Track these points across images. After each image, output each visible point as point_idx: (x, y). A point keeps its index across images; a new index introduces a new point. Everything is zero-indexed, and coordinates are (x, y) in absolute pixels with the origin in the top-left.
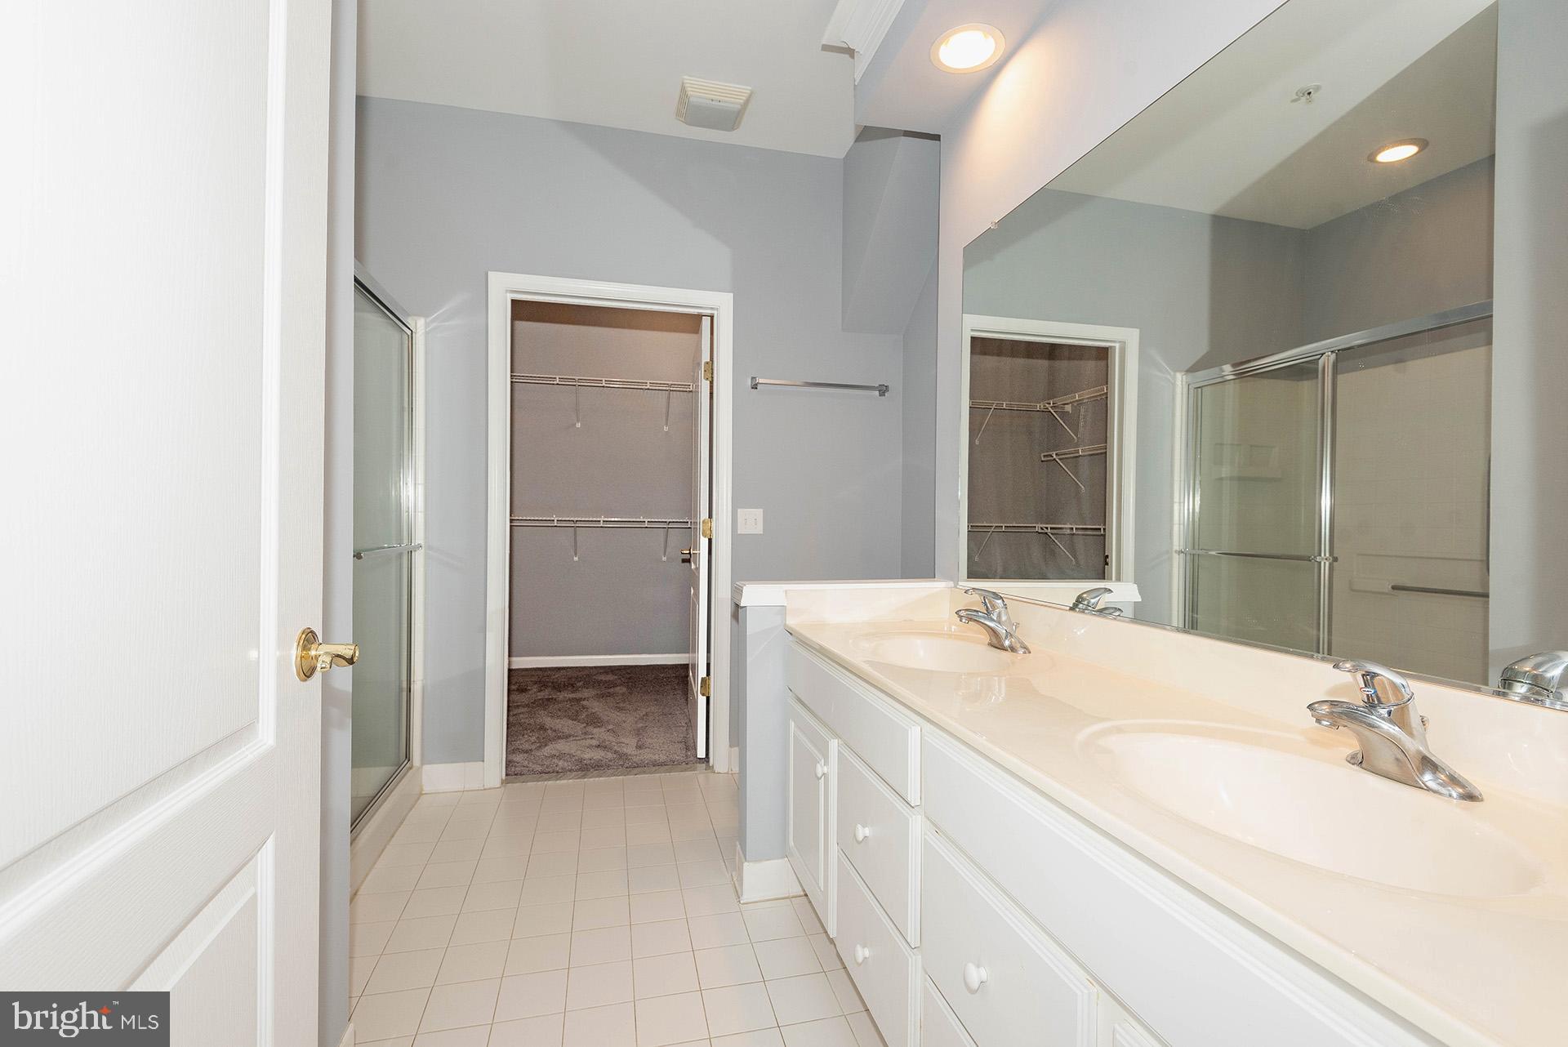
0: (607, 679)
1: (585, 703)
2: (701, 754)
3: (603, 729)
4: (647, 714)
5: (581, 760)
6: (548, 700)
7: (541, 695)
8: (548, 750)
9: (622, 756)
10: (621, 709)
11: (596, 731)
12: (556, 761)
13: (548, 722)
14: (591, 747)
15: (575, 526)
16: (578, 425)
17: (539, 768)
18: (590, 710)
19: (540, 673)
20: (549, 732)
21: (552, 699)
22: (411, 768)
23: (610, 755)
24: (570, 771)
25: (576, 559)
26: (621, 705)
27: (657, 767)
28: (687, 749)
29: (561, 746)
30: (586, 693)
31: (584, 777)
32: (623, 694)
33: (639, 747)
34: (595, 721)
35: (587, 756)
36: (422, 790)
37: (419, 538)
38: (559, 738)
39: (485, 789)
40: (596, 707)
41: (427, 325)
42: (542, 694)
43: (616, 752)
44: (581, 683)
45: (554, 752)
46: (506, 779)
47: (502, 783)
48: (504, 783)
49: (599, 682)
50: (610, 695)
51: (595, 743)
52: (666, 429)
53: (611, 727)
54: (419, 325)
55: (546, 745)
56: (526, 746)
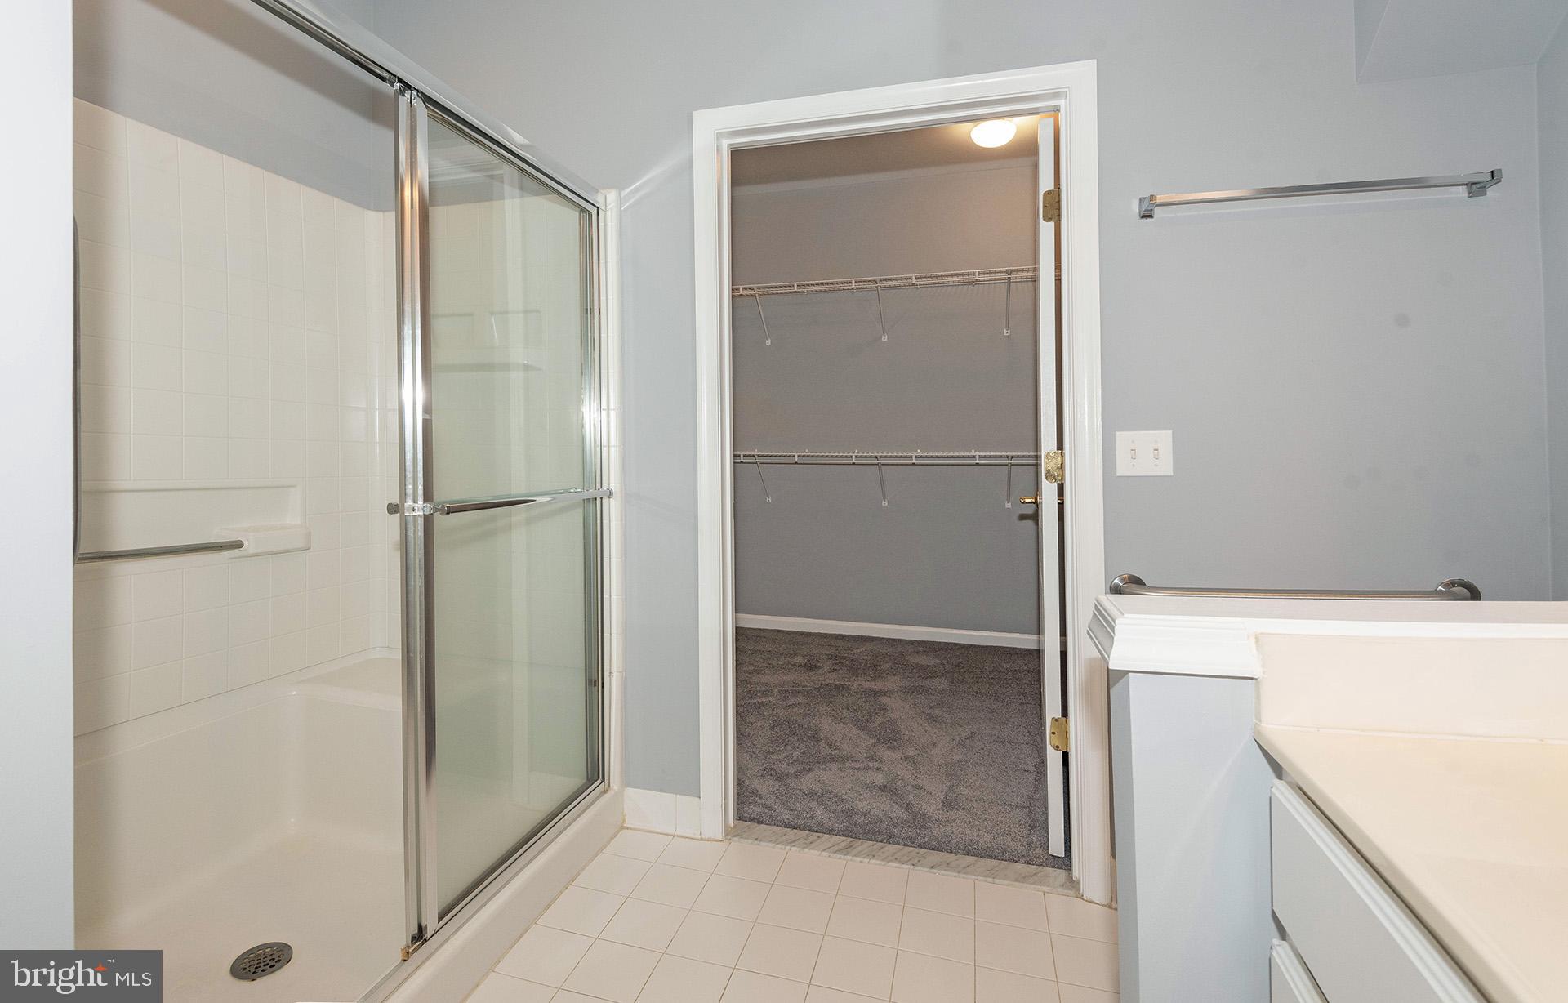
0: (924, 663)
1: (884, 700)
2: (1056, 847)
3: (897, 755)
4: (970, 737)
5: (850, 813)
6: (838, 687)
7: (833, 678)
8: (808, 782)
9: (919, 819)
10: (933, 720)
11: (888, 755)
12: (814, 804)
13: (827, 726)
14: (871, 786)
15: (879, 462)
16: (885, 338)
17: (786, 816)
18: (889, 714)
19: (840, 643)
20: (822, 744)
21: (843, 686)
22: (605, 792)
23: (897, 812)
24: (830, 831)
25: (885, 503)
26: (937, 712)
27: (971, 859)
28: (1032, 827)
29: (830, 776)
30: (892, 683)
31: (846, 850)
32: (942, 692)
33: (949, 804)
34: (890, 736)
35: (861, 806)
36: (624, 821)
37: (613, 480)
38: (832, 759)
39: (702, 840)
40: (899, 708)
41: (620, 201)
42: (834, 675)
43: (908, 807)
44: (887, 666)
45: (817, 787)
46: (734, 827)
47: (726, 835)
48: (730, 834)
49: (914, 666)
50: (923, 691)
51: (880, 779)
52: (1006, 332)
53: (911, 752)
54: (609, 202)
55: (810, 770)
56: (782, 767)
